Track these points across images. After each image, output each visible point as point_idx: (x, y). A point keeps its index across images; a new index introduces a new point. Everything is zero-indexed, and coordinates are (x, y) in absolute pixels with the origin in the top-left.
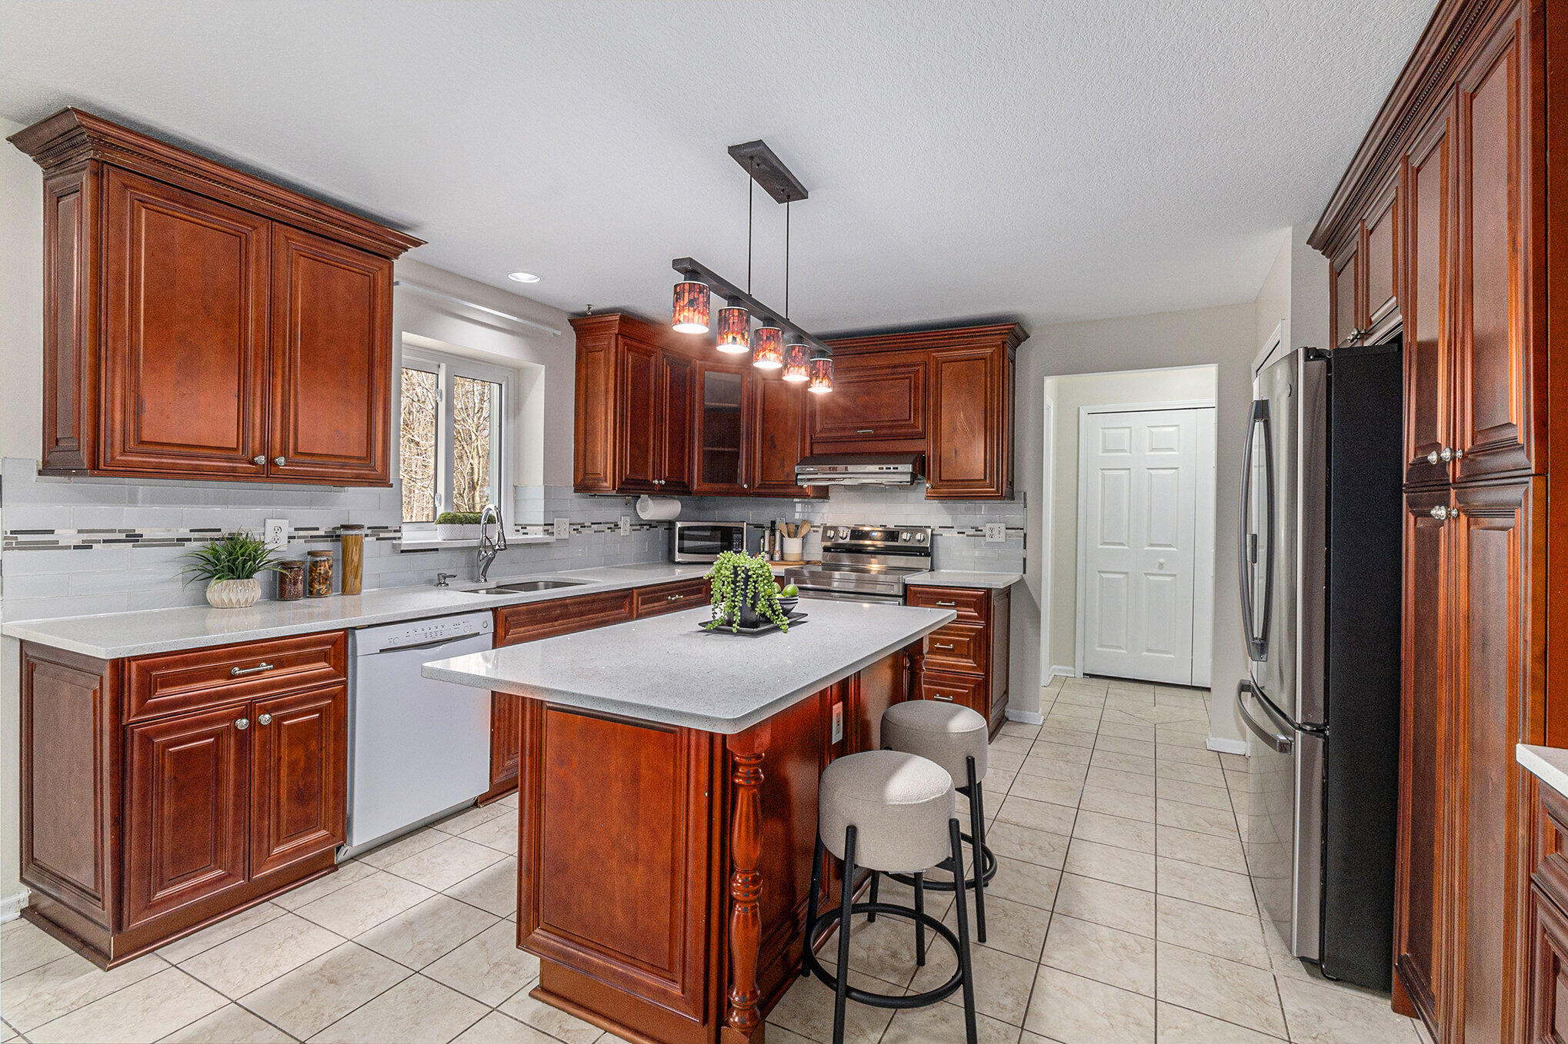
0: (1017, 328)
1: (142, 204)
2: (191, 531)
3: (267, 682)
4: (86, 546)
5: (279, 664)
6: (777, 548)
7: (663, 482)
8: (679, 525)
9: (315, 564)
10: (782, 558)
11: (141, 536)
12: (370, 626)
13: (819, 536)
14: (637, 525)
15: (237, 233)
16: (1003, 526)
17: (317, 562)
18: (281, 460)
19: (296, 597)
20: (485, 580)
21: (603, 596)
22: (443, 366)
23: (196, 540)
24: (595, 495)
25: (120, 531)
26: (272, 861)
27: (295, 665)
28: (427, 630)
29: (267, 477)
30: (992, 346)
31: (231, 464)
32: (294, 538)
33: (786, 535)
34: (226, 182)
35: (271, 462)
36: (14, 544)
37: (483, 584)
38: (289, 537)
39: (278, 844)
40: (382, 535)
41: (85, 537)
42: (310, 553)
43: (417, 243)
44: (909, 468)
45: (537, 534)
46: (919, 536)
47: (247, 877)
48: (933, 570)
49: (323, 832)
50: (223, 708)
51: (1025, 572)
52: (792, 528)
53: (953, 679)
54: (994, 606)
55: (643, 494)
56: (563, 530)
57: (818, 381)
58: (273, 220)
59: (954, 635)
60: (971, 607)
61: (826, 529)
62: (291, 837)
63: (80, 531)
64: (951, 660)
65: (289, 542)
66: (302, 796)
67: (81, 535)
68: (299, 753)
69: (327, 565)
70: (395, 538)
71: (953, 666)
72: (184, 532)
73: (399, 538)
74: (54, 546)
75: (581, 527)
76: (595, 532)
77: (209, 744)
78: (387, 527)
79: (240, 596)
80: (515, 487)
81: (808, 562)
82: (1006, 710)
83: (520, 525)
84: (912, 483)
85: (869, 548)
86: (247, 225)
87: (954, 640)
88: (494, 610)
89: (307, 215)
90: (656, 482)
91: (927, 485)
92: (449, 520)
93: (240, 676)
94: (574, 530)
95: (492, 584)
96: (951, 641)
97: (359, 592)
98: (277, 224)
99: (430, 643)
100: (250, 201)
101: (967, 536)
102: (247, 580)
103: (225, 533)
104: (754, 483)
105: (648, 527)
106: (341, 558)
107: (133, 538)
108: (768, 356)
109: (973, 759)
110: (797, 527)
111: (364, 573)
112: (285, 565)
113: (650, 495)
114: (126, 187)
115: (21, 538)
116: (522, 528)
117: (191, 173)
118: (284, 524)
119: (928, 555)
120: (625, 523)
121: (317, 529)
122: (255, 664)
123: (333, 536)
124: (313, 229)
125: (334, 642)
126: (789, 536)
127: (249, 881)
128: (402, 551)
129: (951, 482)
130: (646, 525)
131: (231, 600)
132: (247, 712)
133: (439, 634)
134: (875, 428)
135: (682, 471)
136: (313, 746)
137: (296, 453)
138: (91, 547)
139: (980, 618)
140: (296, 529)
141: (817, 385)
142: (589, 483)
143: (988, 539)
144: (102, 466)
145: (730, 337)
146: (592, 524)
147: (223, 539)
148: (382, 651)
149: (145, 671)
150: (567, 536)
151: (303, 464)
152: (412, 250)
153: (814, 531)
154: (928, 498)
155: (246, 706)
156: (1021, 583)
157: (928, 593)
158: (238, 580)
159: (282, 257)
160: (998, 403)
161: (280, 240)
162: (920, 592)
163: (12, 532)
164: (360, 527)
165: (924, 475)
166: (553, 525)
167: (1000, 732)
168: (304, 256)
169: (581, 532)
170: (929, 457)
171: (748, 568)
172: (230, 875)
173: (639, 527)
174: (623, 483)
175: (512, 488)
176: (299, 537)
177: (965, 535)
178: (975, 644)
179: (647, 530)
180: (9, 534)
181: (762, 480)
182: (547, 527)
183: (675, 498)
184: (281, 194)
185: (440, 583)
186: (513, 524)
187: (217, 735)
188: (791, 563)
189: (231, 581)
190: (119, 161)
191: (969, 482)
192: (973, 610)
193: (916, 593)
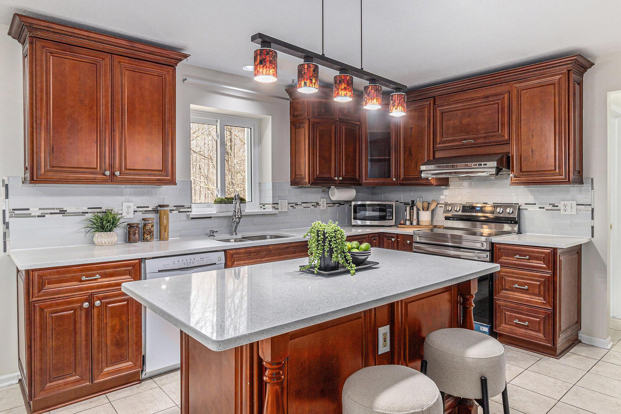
0: (579, 59)
1: (51, 54)
2: (88, 208)
3: (100, 285)
4: (43, 216)
5: (104, 276)
6: (415, 217)
7: (341, 178)
8: (353, 203)
9: (145, 225)
10: (418, 224)
11: (66, 211)
12: (153, 258)
13: (442, 210)
14: (331, 204)
15: (95, 63)
16: (574, 203)
17: (146, 224)
18: (117, 173)
19: (135, 241)
20: (236, 234)
21: (294, 245)
22: (219, 120)
23: (90, 213)
24: (303, 187)
25: (57, 209)
26: (104, 375)
27: (114, 277)
28: (185, 261)
29: (112, 182)
30: (560, 74)
31: (94, 176)
32: (137, 211)
33: (421, 209)
34: (88, 38)
35: (113, 174)
36: (13, 215)
37: (235, 236)
38: (134, 211)
39: (107, 367)
40: (181, 210)
41: (42, 211)
42: (143, 219)
43: (186, 56)
44: (494, 164)
45: (269, 209)
46: (508, 210)
47: (91, 381)
48: (521, 233)
49: (130, 363)
50: (77, 296)
51: (593, 236)
52: (426, 205)
53: (527, 310)
54: (560, 261)
55: (332, 185)
56: (284, 206)
57: (394, 108)
58: (112, 54)
59: (527, 279)
60: (541, 261)
61: (446, 204)
62: (113, 364)
63: (40, 209)
64: (526, 297)
65: (134, 214)
66: (119, 344)
67: (40, 211)
68: (116, 321)
69: (150, 226)
70: (188, 212)
71: (528, 301)
72: (85, 209)
73: (190, 212)
74: (29, 216)
75: (295, 205)
76: (304, 207)
77: (71, 314)
78: (184, 206)
79: (105, 240)
80: (260, 183)
81: (435, 226)
82: (579, 335)
83: (263, 204)
84: (497, 174)
85: (481, 218)
86: (99, 58)
87: (528, 283)
88: (225, 251)
89: (128, 49)
90: (336, 178)
91: (511, 175)
92: (220, 202)
93: (84, 281)
94: (291, 206)
95: (239, 236)
96: (526, 284)
97: (167, 239)
98: (114, 55)
99: (187, 268)
100: (100, 46)
101: (546, 210)
102: (109, 232)
103: (104, 210)
104: (400, 176)
105: (338, 205)
106: (159, 222)
107: (63, 212)
108: (340, 93)
109: (486, 380)
110: (429, 204)
111: (169, 229)
112: (130, 226)
113: (336, 186)
114: (44, 47)
115: (16, 212)
116: (263, 206)
117: (71, 36)
118: (131, 204)
119: (516, 223)
120: (323, 203)
121: (148, 207)
122: (94, 275)
123: (155, 211)
124: (131, 56)
125: (133, 265)
126: (423, 210)
127: (92, 383)
128: (192, 218)
129: (529, 173)
130: (337, 203)
131: (102, 242)
132: (89, 299)
133: (192, 263)
134: (474, 139)
135: (355, 172)
136: (124, 318)
137: (126, 169)
138: (44, 216)
139: (548, 268)
140: (137, 207)
141: (394, 110)
142: (297, 180)
143: (562, 212)
144: (35, 179)
145: (303, 83)
146: (302, 203)
147: (103, 212)
148: (159, 271)
149: (40, 277)
150: (286, 210)
151: (129, 174)
152: (185, 61)
153: (440, 207)
154: (513, 184)
155: (89, 296)
156: (589, 243)
157: (508, 249)
158: (105, 233)
159: (117, 72)
160: (565, 115)
161: (116, 63)
162: (504, 249)
163: (13, 210)
164: (167, 206)
165: (509, 168)
166: (278, 204)
167: (571, 351)
168: (128, 70)
169: (295, 208)
170: (513, 156)
171: (326, 232)
172: (83, 379)
173: (332, 205)
174: (315, 180)
175: (258, 184)
176: (139, 211)
177: (544, 210)
178: (544, 287)
179: (338, 206)
180: (11, 211)
181: (404, 176)
182: (274, 205)
183: (352, 188)
184: (113, 40)
185: (211, 235)
186: (259, 203)
187: (75, 310)
188: (424, 227)
189: (102, 233)
190: (40, 35)
191: (542, 172)
192: (542, 262)
193: (500, 249)
